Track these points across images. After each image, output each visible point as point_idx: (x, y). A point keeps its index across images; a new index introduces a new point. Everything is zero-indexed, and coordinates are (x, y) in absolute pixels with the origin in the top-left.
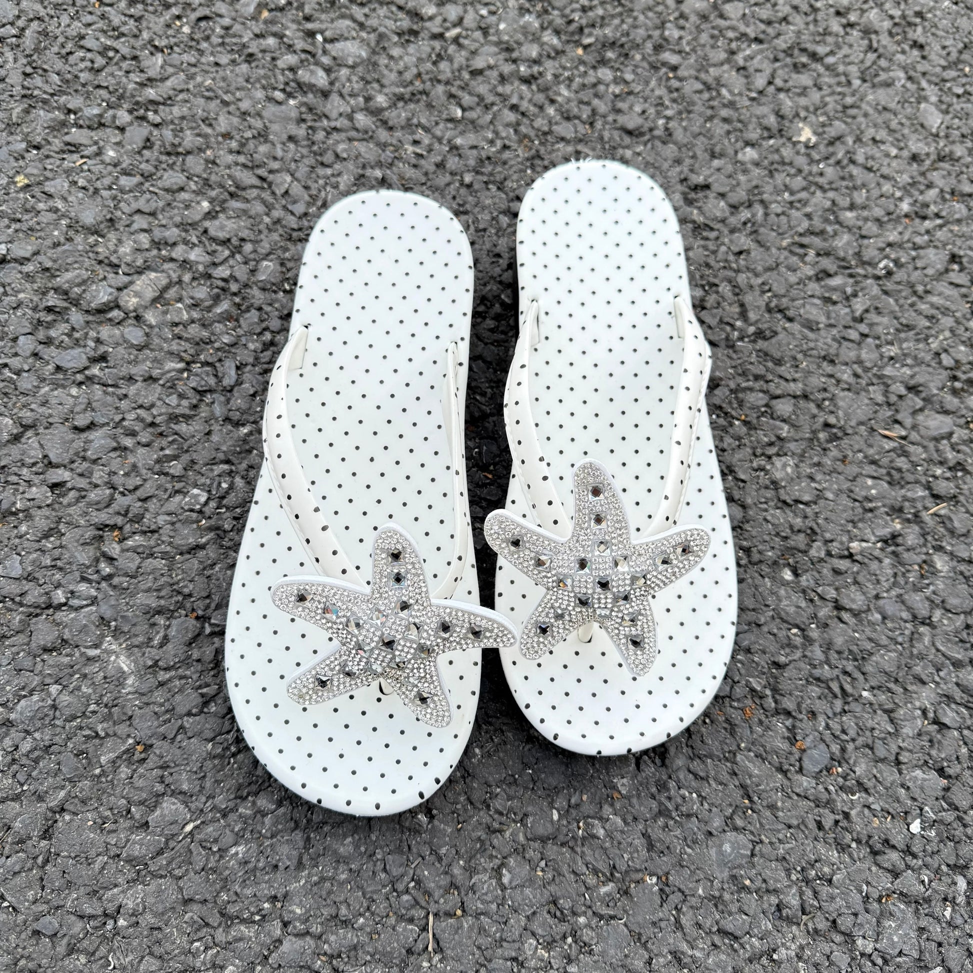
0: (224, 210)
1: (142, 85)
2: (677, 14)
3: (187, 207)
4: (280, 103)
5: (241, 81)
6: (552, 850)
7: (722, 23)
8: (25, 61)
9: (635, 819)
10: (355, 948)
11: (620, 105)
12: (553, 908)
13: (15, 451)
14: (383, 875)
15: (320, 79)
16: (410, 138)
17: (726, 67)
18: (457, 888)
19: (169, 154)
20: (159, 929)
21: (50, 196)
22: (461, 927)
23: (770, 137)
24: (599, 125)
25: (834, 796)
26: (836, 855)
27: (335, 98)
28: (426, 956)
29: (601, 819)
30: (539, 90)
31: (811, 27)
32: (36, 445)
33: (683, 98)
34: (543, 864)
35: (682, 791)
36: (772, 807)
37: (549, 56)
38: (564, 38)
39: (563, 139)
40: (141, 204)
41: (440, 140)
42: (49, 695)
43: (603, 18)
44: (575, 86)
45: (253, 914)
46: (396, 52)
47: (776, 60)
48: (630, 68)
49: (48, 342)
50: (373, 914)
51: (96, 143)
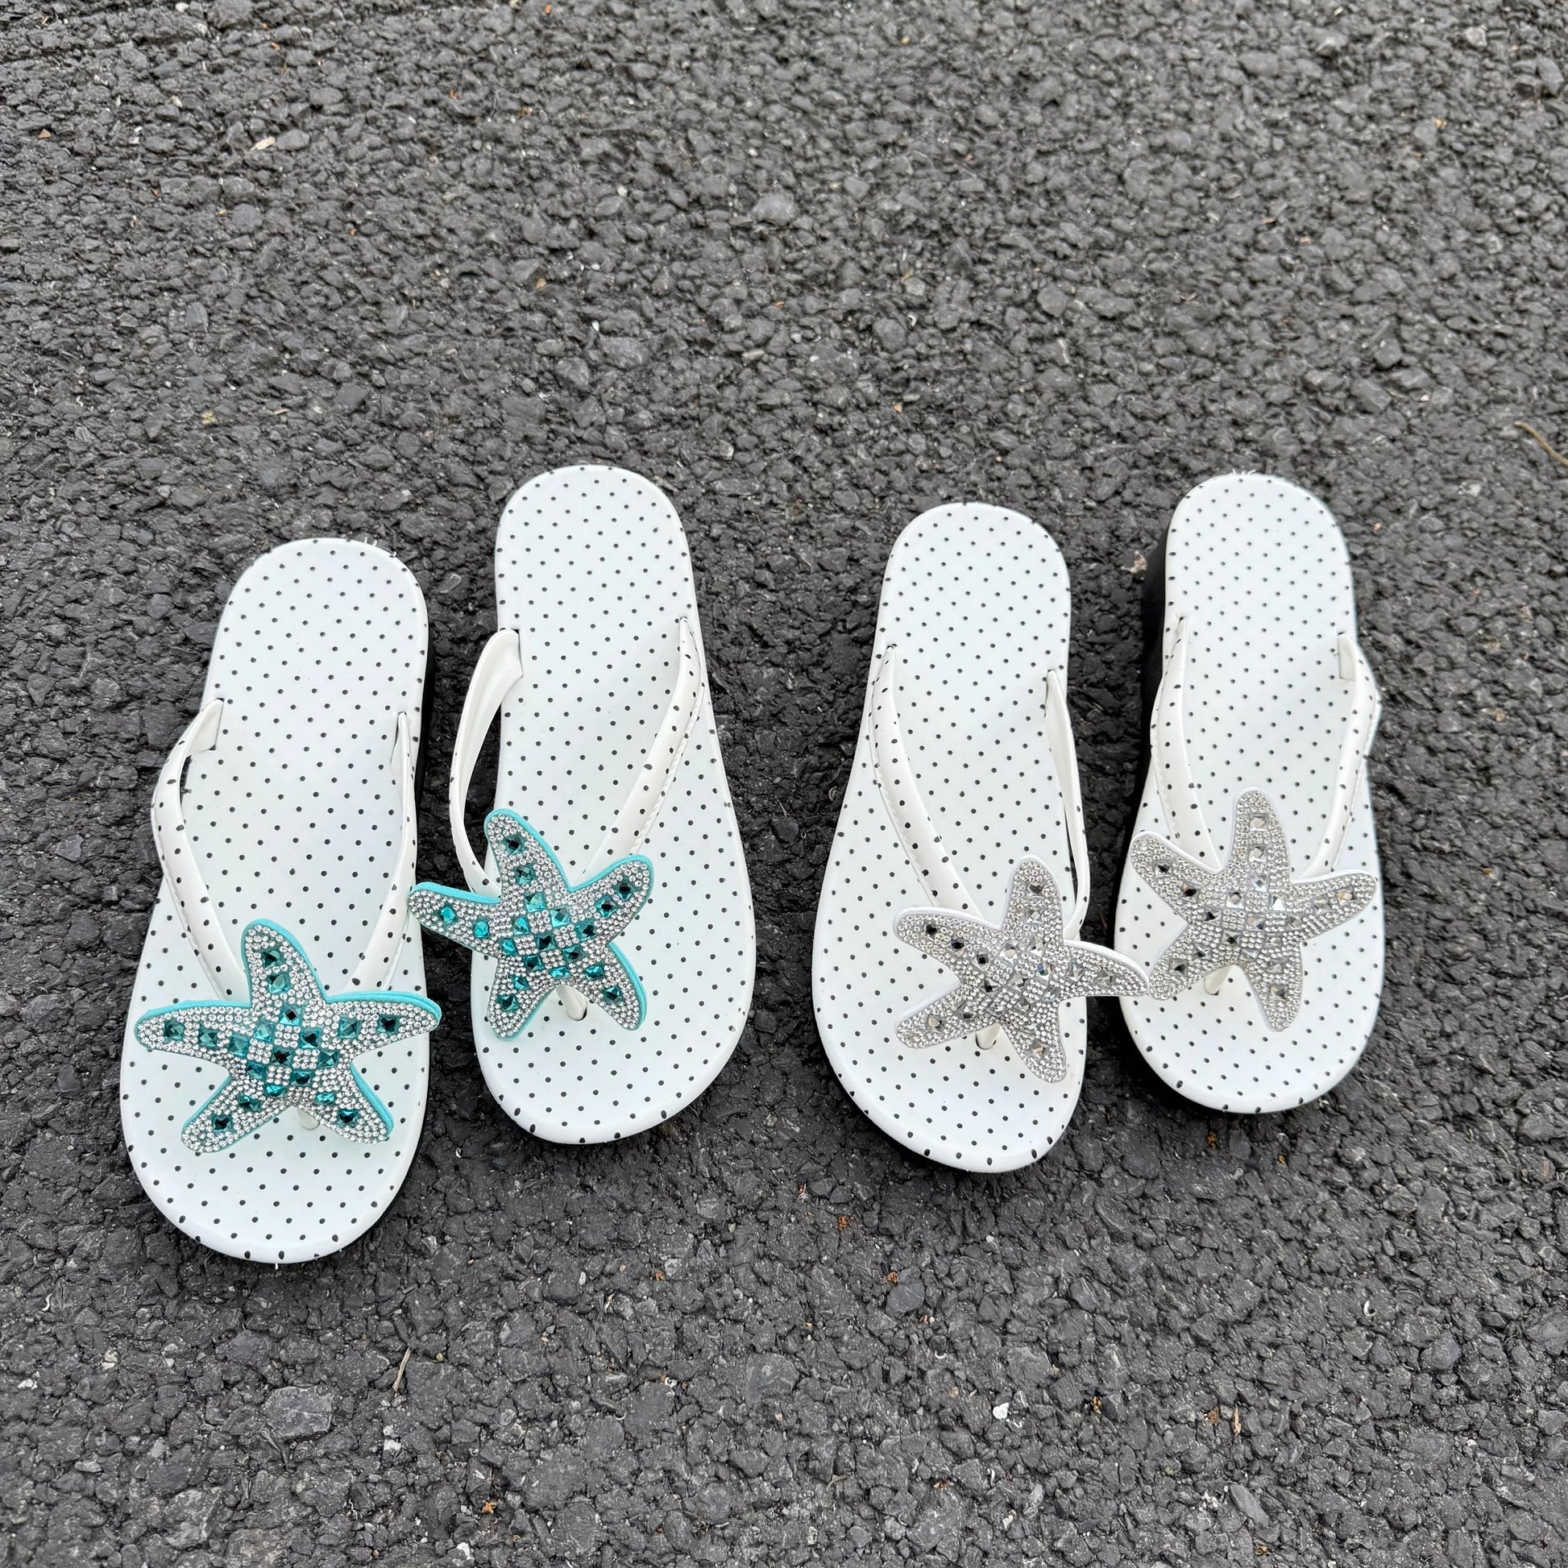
0: (425, 504)
1: (376, 337)
2: (1029, 386)
3: (385, 491)
4: (528, 395)
5: (489, 359)
6: (566, 1316)
7: (1082, 407)
8: (252, 281)
9: (672, 1308)
10: (313, 1362)
11: (923, 483)
12: (547, 1381)
13: (112, 720)
14: (369, 1292)
15: (581, 376)
16: (665, 469)
17: (1067, 464)
18: (447, 1329)
19: (382, 425)
20: (109, 1282)
21: (235, 442)
22: (437, 1373)
23: (1095, 560)
24: (889, 503)
25: (914, 1347)
26: (896, 1416)
27: (592, 402)
28: (388, 1394)
29: (633, 1297)
30: (834, 445)
31: (1194, 434)
32: (136, 720)
33: (1002, 491)
34: (551, 1329)
35: (737, 1292)
36: (836, 1339)
37: (858, 407)
38: (884, 387)
39: (842, 509)
40: (333, 475)
41: (698, 478)
42: (70, 997)
43: (938, 373)
44: (876, 450)
45: (214, 1295)
46: (679, 363)
47: (1135, 466)
48: (949, 441)
49: (184, 608)
50: (345, 1331)
51: (304, 393)
